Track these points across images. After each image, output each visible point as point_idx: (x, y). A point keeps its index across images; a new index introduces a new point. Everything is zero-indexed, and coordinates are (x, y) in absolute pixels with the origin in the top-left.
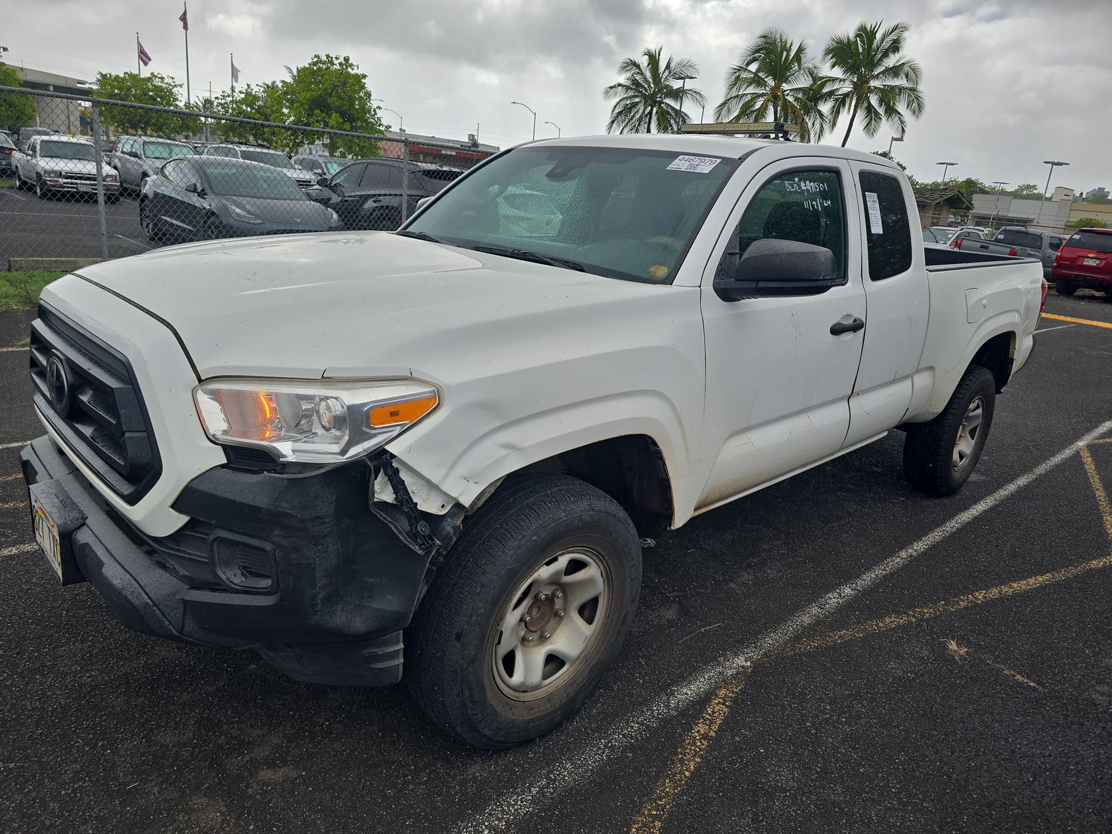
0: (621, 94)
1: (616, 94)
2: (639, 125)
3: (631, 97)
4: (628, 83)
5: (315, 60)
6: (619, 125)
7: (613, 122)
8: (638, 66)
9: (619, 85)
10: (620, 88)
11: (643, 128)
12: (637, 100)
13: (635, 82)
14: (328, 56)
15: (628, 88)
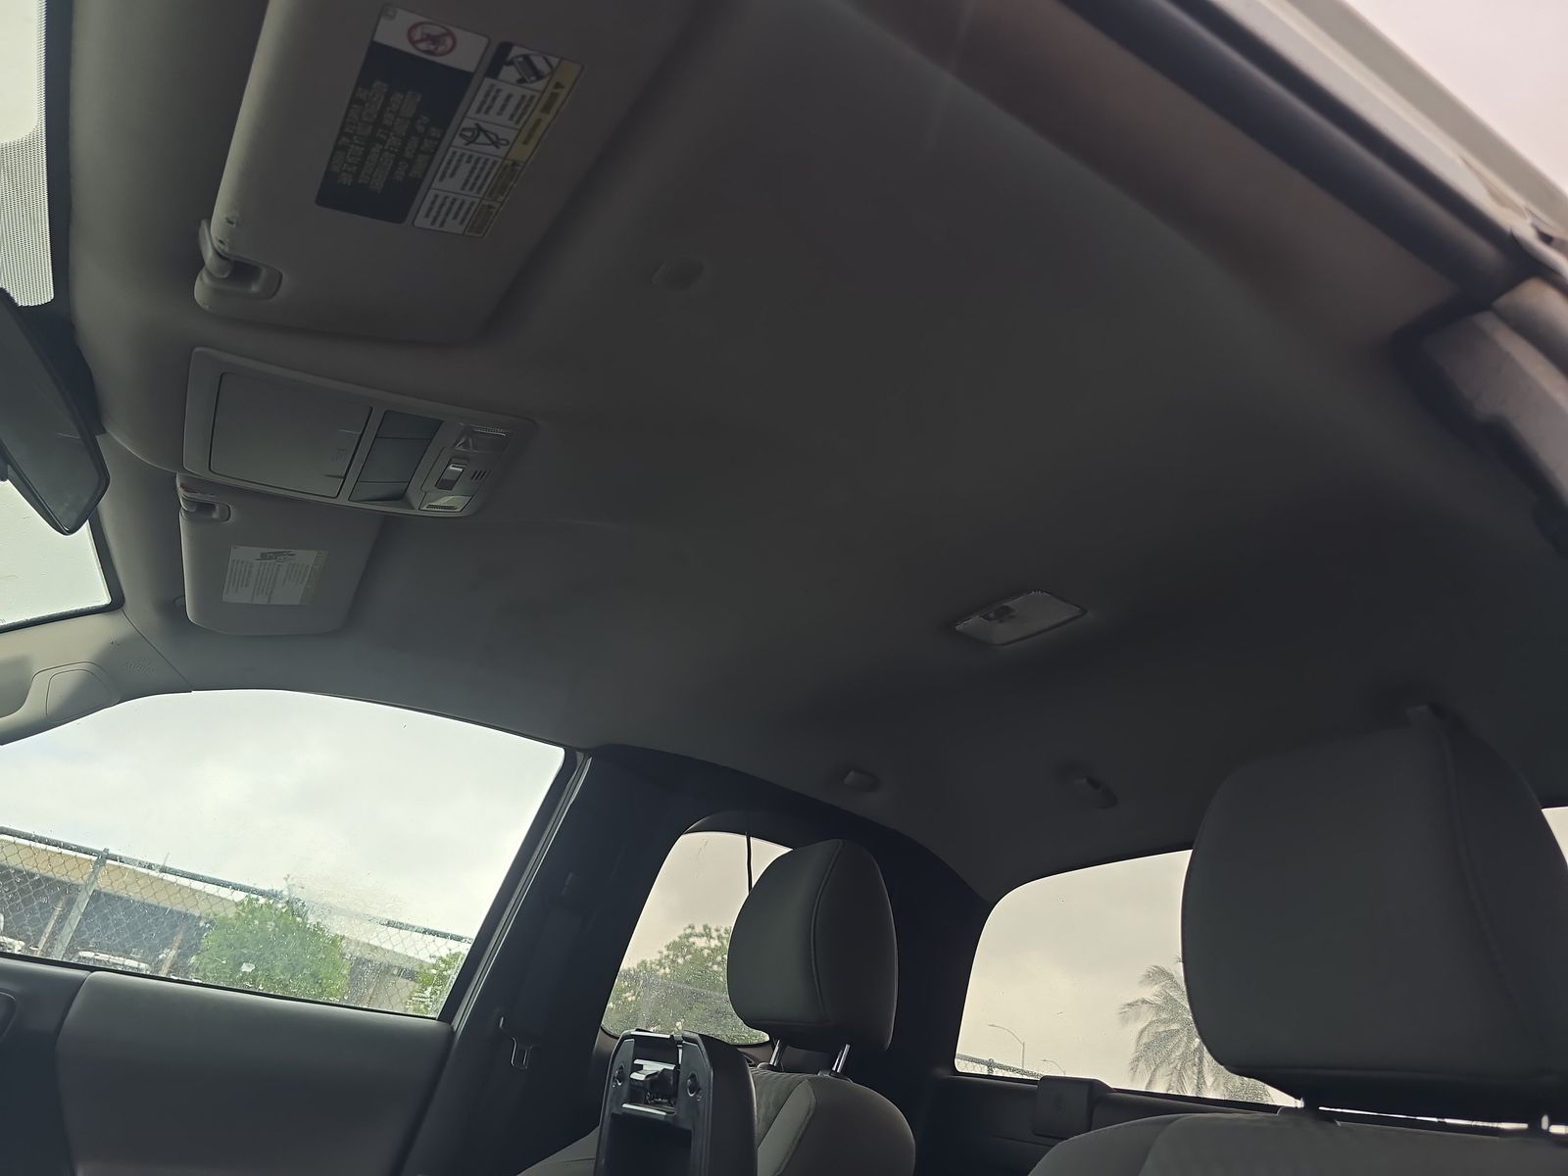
0: (1148, 1016)
1: (1137, 1017)
2: (1183, 1067)
3: (1164, 1022)
4: (1159, 1001)
5: (689, 931)
6: (1148, 1066)
7: (1137, 1059)
8: (1170, 977)
9: (1144, 1002)
10: (1145, 1006)
11: (1189, 1072)
12: (1175, 1027)
13: (1168, 999)
14: (705, 927)
15: (1159, 1009)
